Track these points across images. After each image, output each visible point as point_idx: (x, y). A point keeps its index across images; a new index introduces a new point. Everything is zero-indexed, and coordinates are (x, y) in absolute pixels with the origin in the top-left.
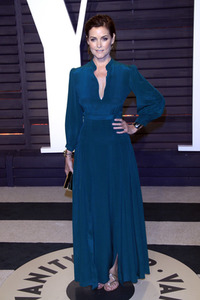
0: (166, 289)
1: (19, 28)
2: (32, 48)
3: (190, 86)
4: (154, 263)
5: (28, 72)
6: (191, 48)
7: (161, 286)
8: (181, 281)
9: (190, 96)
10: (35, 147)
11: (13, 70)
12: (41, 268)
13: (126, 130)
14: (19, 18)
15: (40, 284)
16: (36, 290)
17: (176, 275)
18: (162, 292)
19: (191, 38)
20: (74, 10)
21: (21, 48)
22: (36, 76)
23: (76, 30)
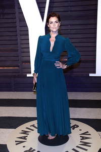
0: (83, 138)
1: (17, 19)
2: (23, 29)
3: (95, 47)
4: (78, 126)
5: (21, 40)
6: (96, 29)
7: (81, 137)
8: (90, 134)
9: (95, 51)
10: (25, 74)
11: (14, 39)
12: (27, 128)
13: (61, 67)
14: (17, 15)
15: (26, 135)
16: (25, 138)
17: (88, 132)
18: (81, 139)
19: (96, 24)
20: (42, 11)
21: (18, 28)
22: (25, 42)
23: (43, 20)
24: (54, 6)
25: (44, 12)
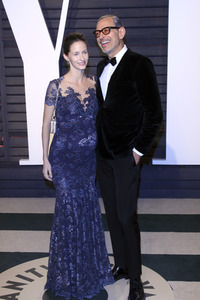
2: (12, 62)
3: (165, 103)
5: (8, 86)
6: (167, 65)
8: (152, 287)
10: (14, 159)
12: (19, 276)
15: (18, 291)
16: (14, 297)
17: (147, 282)
19: (165, 56)
20: (54, 26)
21: (1, 62)
22: (16, 90)
23: (55, 46)
24: (78, 16)
25: (58, 29)
